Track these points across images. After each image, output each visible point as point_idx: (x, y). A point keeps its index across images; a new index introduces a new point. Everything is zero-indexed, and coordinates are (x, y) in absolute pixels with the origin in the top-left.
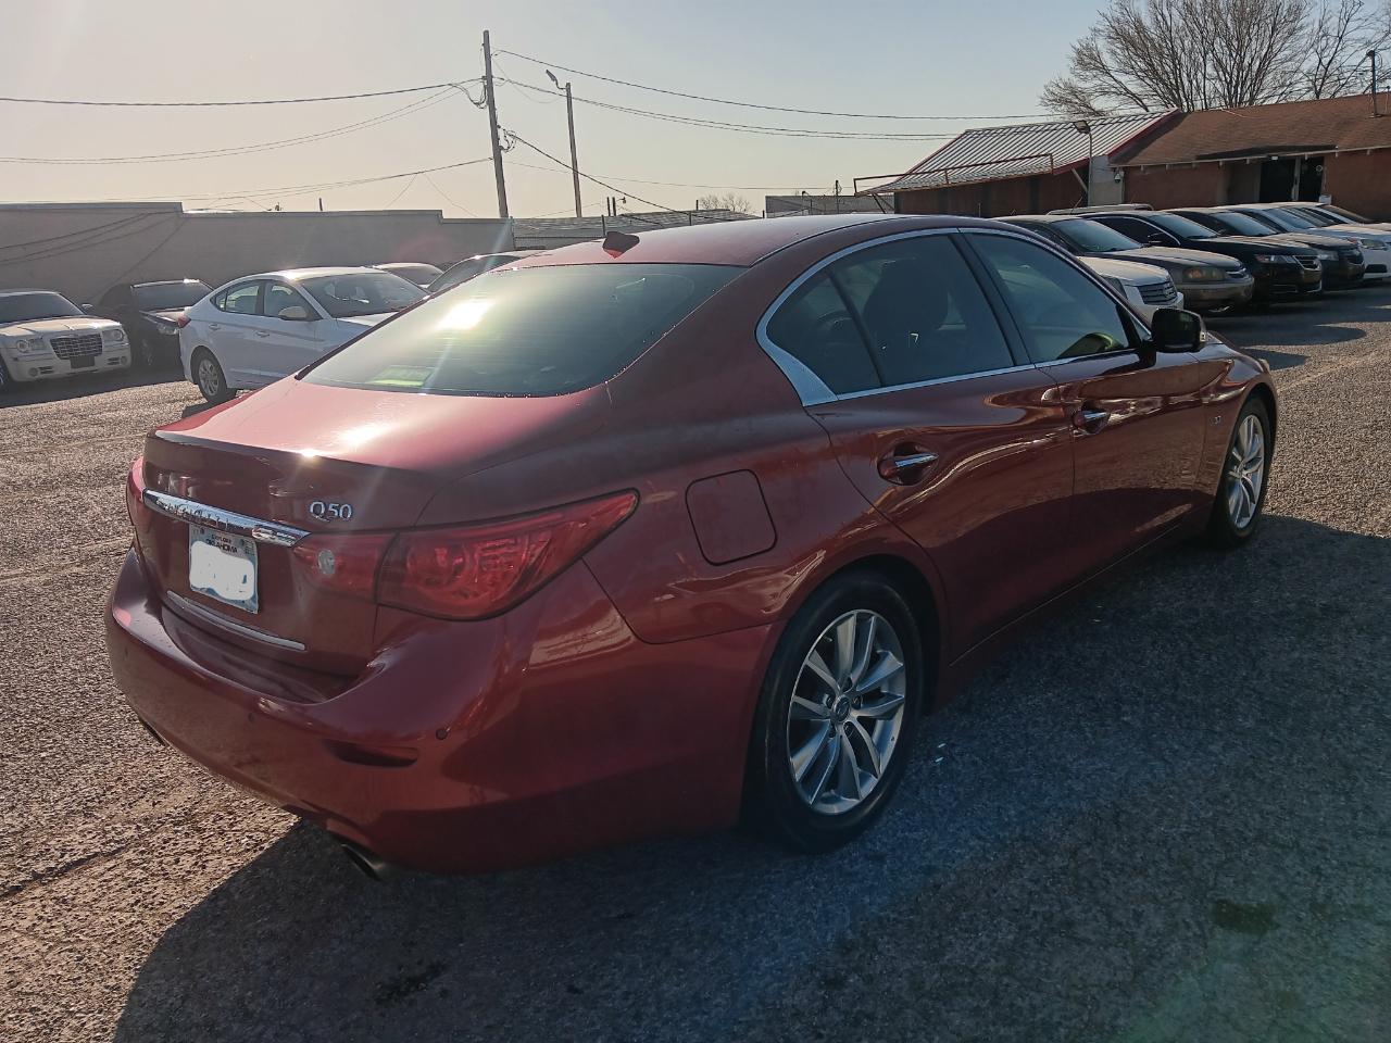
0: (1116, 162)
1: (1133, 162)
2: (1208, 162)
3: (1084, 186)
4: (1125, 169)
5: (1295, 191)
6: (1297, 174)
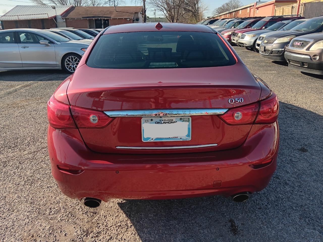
0: (63, 17)
1: (67, 17)
2: (85, 18)
3: (56, 23)
4: (65, 19)
5: (103, 26)
6: (102, 23)
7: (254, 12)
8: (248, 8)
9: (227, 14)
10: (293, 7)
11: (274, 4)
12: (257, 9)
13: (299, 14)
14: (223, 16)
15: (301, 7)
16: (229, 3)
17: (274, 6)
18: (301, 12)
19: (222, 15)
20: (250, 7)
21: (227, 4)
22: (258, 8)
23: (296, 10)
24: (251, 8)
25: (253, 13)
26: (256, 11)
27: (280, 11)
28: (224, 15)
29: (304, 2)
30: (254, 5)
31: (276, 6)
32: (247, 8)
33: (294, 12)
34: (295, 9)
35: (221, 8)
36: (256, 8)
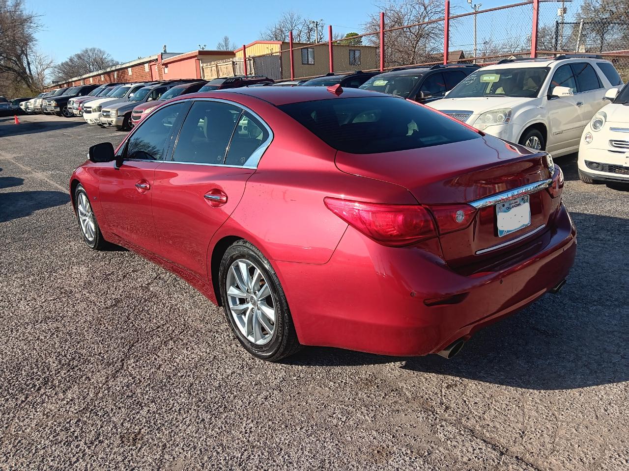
7: (160, 70)
8: (145, 65)
9: (100, 75)
10: (234, 62)
11: (196, 58)
12: (164, 66)
13: (248, 74)
14: (91, 79)
15: (248, 62)
16: (82, 55)
17: (198, 61)
18: (251, 71)
19: (89, 77)
20: (150, 62)
21: (79, 57)
22: (166, 65)
23: (240, 68)
24: (152, 64)
25: (159, 73)
26: (163, 69)
27: (211, 70)
28: (92, 77)
29: (252, 55)
30: (157, 59)
31: (200, 61)
32: (143, 63)
33: (238, 71)
34: (238, 67)
35: (67, 63)
36: (162, 65)
